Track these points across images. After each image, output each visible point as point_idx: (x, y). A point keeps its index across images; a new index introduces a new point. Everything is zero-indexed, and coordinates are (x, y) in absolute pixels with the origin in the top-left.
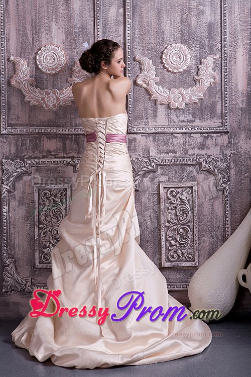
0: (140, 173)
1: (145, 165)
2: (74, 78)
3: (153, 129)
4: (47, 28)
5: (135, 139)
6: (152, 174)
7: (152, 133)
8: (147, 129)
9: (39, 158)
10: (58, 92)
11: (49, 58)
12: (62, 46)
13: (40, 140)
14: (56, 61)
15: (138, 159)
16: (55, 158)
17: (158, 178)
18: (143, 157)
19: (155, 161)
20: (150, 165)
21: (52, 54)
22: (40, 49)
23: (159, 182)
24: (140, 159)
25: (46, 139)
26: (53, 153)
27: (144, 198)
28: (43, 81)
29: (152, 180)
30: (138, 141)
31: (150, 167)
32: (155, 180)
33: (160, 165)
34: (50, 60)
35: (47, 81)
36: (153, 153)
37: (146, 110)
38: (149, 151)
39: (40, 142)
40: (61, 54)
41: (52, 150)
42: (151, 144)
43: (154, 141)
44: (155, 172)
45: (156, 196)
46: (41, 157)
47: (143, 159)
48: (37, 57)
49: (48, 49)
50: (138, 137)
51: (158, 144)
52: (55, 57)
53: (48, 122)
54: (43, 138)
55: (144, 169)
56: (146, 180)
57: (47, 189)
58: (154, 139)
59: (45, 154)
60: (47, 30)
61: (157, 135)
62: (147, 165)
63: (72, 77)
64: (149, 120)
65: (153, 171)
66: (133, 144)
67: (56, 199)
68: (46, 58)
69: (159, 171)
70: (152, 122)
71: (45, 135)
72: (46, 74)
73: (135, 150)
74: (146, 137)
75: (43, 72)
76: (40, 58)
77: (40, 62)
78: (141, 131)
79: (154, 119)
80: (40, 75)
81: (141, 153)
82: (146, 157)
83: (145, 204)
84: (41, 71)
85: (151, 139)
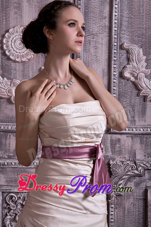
0: (124, 177)
1: (130, 169)
3: (142, 129)
4: (16, 5)
5: (119, 140)
6: (137, 179)
7: (139, 134)
8: (134, 129)
9: (5, 158)
11: (18, 43)
13: (6, 138)
15: (123, 162)
17: (145, 183)
18: (129, 160)
19: (142, 165)
20: (137, 169)
22: (7, 31)
23: (146, 187)
24: (125, 163)
25: (12, 137)
28: (11, 69)
29: (137, 185)
30: (122, 142)
31: (136, 172)
32: (142, 184)
33: (148, 169)
35: (15, 70)
36: (139, 156)
38: (135, 154)
39: (6, 140)
42: (138, 146)
43: (141, 142)
44: (142, 176)
45: (142, 202)
46: (6, 157)
47: (128, 162)
48: (4, 41)
49: (17, 32)
50: (123, 137)
51: (146, 146)
54: (10, 136)
55: (129, 173)
56: (131, 185)
57: (13, 192)
58: (141, 141)
59: (12, 154)
60: (16, 8)
61: (146, 136)
62: (132, 170)
64: (137, 119)
65: (140, 176)
66: (118, 145)
68: (14, 45)
69: (147, 176)
70: (139, 120)
71: (12, 132)
72: (15, 61)
73: (120, 153)
74: (132, 138)
75: (11, 60)
76: (8, 42)
77: (7, 47)
78: (127, 131)
79: (143, 117)
80: (6, 62)
81: (127, 156)
82: (131, 161)
83: (128, 209)
84: (9, 58)
85: (137, 140)
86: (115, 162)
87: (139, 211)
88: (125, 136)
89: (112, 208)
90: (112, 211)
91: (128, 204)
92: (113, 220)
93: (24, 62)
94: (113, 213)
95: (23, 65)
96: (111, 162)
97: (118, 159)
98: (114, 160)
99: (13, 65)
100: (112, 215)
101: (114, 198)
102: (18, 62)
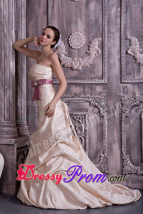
0: (129, 107)
1: (132, 102)
2: (90, 51)
3: (138, 80)
4: (75, 22)
5: (127, 86)
6: (137, 107)
7: (137, 83)
8: (134, 81)
9: (70, 97)
10: (81, 59)
11: (75, 40)
12: (84, 32)
13: (71, 87)
14: (80, 41)
15: (128, 98)
16: (79, 97)
17: (140, 110)
18: (132, 97)
19: (138, 99)
20: (136, 102)
21: (78, 37)
22: (71, 35)
23: (141, 112)
24: (130, 99)
25: (74, 87)
26: (78, 95)
27: (131, 121)
28: (73, 53)
29: (136, 111)
30: (128, 87)
31: (135, 103)
32: (139, 110)
33: (142, 102)
34: (76, 40)
35: (75, 53)
36: (137, 95)
37: (133, 69)
38: (135, 94)
39: (71, 88)
40: (82, 37)
41: (77, 93)
42: (136, 90)
43: (138, 87)
44: (139, 106)
45: (139, 120)
46: (71, 97)
47: (131, 98)
48: (69, 40)
49: (75, 35)
50: (129, 85)
51: (141, 89)
52: (79, 39)
53: (75, 76)
54: (72, 86)
55: (132, 104)
56: (133, 111)
57: (74, 115)
59: (73, 95)
60: (75, 23)
61: (140, 84)
62: (133, 102)
63: (89, 51)
64: (135, 75)
65: (137, 106)
66: (126, 89)
67: (80, 121)
68: (74, 41)
69: (141, 105)
70: (137, 76)
71: (73, 84)
72: (74, 49)
73: (127, 93)
74: (133, 85)
75: (72, 48)
76: (71, 39)
77: (71, 42)
78: (130, 82)
79: (139, 74)
80: (71, 50)
81: (131, 95)
82: (133, 98)
83: (132, 124)
84: (71, 48)
85: (136, 86)
86: (124, 98)
87: (138, 125)
88: (130, 84)
89: (123, 123)
90: (123, 125)
91: (132, 121)
92: (124, 130)
93: (79, 49)
94: (124, 126)
95: (78, 50)
96: (122, 98)
97: (126, 97)
98: (124, 97)
99: (74, 50)
100: (123, 127)
101: (124, 118)
102: (76, 49)
